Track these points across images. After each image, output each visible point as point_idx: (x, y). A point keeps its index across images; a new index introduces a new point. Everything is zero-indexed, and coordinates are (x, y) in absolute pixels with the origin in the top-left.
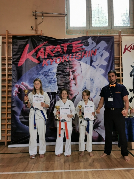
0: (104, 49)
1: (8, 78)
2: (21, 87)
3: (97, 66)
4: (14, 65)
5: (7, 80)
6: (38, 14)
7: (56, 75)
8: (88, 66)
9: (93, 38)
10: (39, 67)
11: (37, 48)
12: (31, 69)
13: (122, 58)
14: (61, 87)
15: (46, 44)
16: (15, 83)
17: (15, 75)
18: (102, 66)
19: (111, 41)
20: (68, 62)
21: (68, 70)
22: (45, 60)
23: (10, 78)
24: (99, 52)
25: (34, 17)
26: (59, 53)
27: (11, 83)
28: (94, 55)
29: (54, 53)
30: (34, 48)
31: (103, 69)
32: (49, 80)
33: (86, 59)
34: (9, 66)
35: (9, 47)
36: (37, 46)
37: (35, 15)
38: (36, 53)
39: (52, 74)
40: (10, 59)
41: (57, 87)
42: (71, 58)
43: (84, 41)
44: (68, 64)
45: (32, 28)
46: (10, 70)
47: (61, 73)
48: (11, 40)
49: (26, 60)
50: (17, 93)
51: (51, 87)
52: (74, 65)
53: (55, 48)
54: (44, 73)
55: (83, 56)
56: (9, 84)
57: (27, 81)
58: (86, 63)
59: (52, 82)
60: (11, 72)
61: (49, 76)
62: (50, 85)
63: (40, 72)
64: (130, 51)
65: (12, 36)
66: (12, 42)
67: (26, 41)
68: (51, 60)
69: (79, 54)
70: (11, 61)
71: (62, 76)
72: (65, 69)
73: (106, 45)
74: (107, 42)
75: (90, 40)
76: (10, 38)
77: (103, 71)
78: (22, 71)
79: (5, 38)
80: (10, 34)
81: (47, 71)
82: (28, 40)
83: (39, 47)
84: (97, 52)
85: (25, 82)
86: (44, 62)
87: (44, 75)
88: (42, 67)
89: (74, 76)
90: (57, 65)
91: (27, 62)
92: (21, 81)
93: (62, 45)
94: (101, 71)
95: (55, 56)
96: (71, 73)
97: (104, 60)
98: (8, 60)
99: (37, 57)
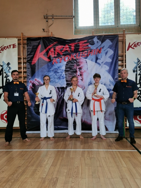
0: (108, 48)
1: (24, 74)
2: (34, 82)
3: (102, 63)
4: (29, 64)
5: (22, 77)
6: (49, 17)
7: (65, 72)
8: (94, 63)
9: (98, 37)
10: (49, 64)
11: (48, 48)
12: (43, 67)
13: (125, 55)
14: (69, 82)
15: (56, 44)
16: (30, 79)
17: (29, 72)
18: (106, 63)
19: (115, 40)
20: (75, 60)
21: (75, 68)
22: (55, 59)
23: (25, 75)
24: (104, 51)
25: (45, 20)
26: (67, 52)
27: (26, 79)
28: (99, 53)
29: (62, 53)
30: (45, 48)
31: (108, 66)
32: (59, 76)
33: (92, 56)
34: (24, 64)
35: (24, 48)
36: (48, 46)
37: (46, 18)
38: (47, 52)
39: (61, 71)
40: (25, 58)
41: (66, 83)
42: (78, 56)
43: (90, 41)
44: (75, 61)
45: (44, 30)
46: (25, 68)
47: (69, 70)
48: (26, 42)
49: (38, 59)
50: (32, 88)
51: (60, 83)
52: (81, 62)
53: (63, 48)
54: (54, 70)
55: (89, 55)
56: (24, 80)
57: (40, 78)
58: (92, 60)
59: (61, 78)
60: (26, 69)
61: (58, 73)
62: (60, 81)
63: (51, 69)
64: (134, 49)
65: (26, 38)
66: (26, 43)
67: (38, 41)
68: (60, 59)
69: (86, 53)
70: (26, 60)
71: (70, 72)
72: (73, 67)
73: (111, 43)
74: (112, 40)
75: (95, 40)
76: (25, 39)
77: (108, 68)
78: (35, 68)
79: (21, 40)
80: (25, 36)
81: (56, 69)
82: (40, 41)
83: (49, 47)
84: (102, 50)
85: (38, 78)
86: (54, 60)
87: (54, 72)
88: (52, 65)
89: (81, 72)
90: (65, 63)
91: (39, 61)
92: (35, 78)
93: (70, 44)
94: (105, 67)
95: (63, 55)
96: (78, 70)
97: (109, 57)
98: (23, 59)
99: (48, 56)
